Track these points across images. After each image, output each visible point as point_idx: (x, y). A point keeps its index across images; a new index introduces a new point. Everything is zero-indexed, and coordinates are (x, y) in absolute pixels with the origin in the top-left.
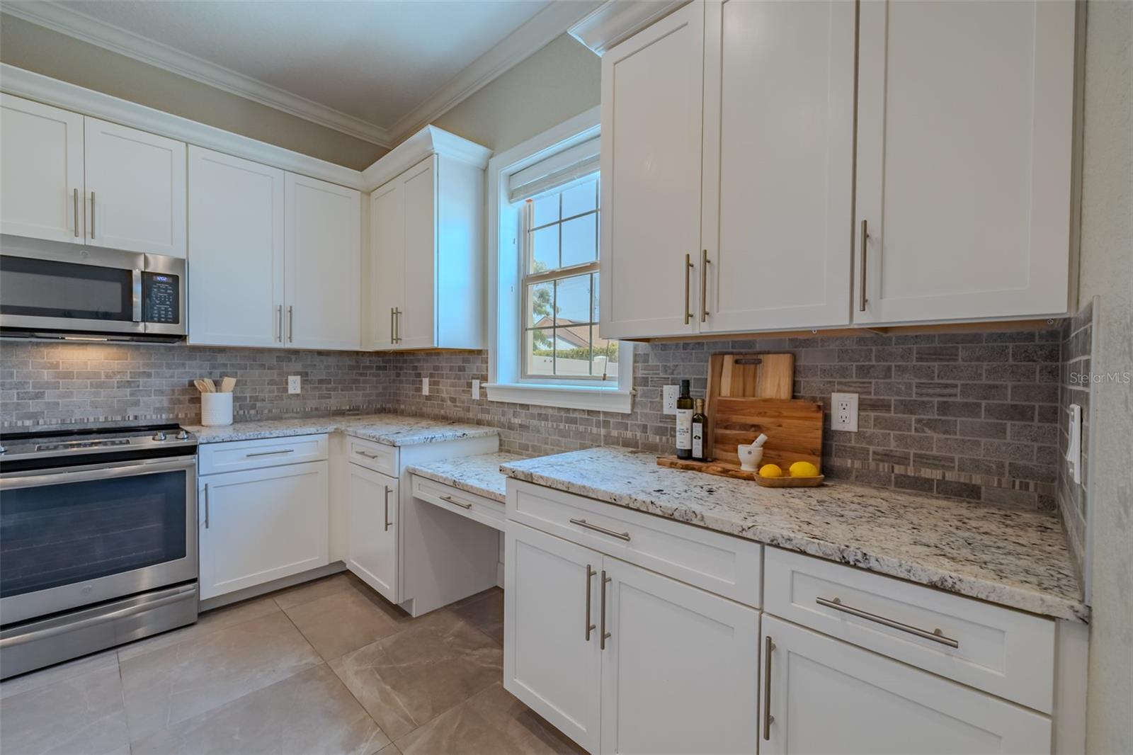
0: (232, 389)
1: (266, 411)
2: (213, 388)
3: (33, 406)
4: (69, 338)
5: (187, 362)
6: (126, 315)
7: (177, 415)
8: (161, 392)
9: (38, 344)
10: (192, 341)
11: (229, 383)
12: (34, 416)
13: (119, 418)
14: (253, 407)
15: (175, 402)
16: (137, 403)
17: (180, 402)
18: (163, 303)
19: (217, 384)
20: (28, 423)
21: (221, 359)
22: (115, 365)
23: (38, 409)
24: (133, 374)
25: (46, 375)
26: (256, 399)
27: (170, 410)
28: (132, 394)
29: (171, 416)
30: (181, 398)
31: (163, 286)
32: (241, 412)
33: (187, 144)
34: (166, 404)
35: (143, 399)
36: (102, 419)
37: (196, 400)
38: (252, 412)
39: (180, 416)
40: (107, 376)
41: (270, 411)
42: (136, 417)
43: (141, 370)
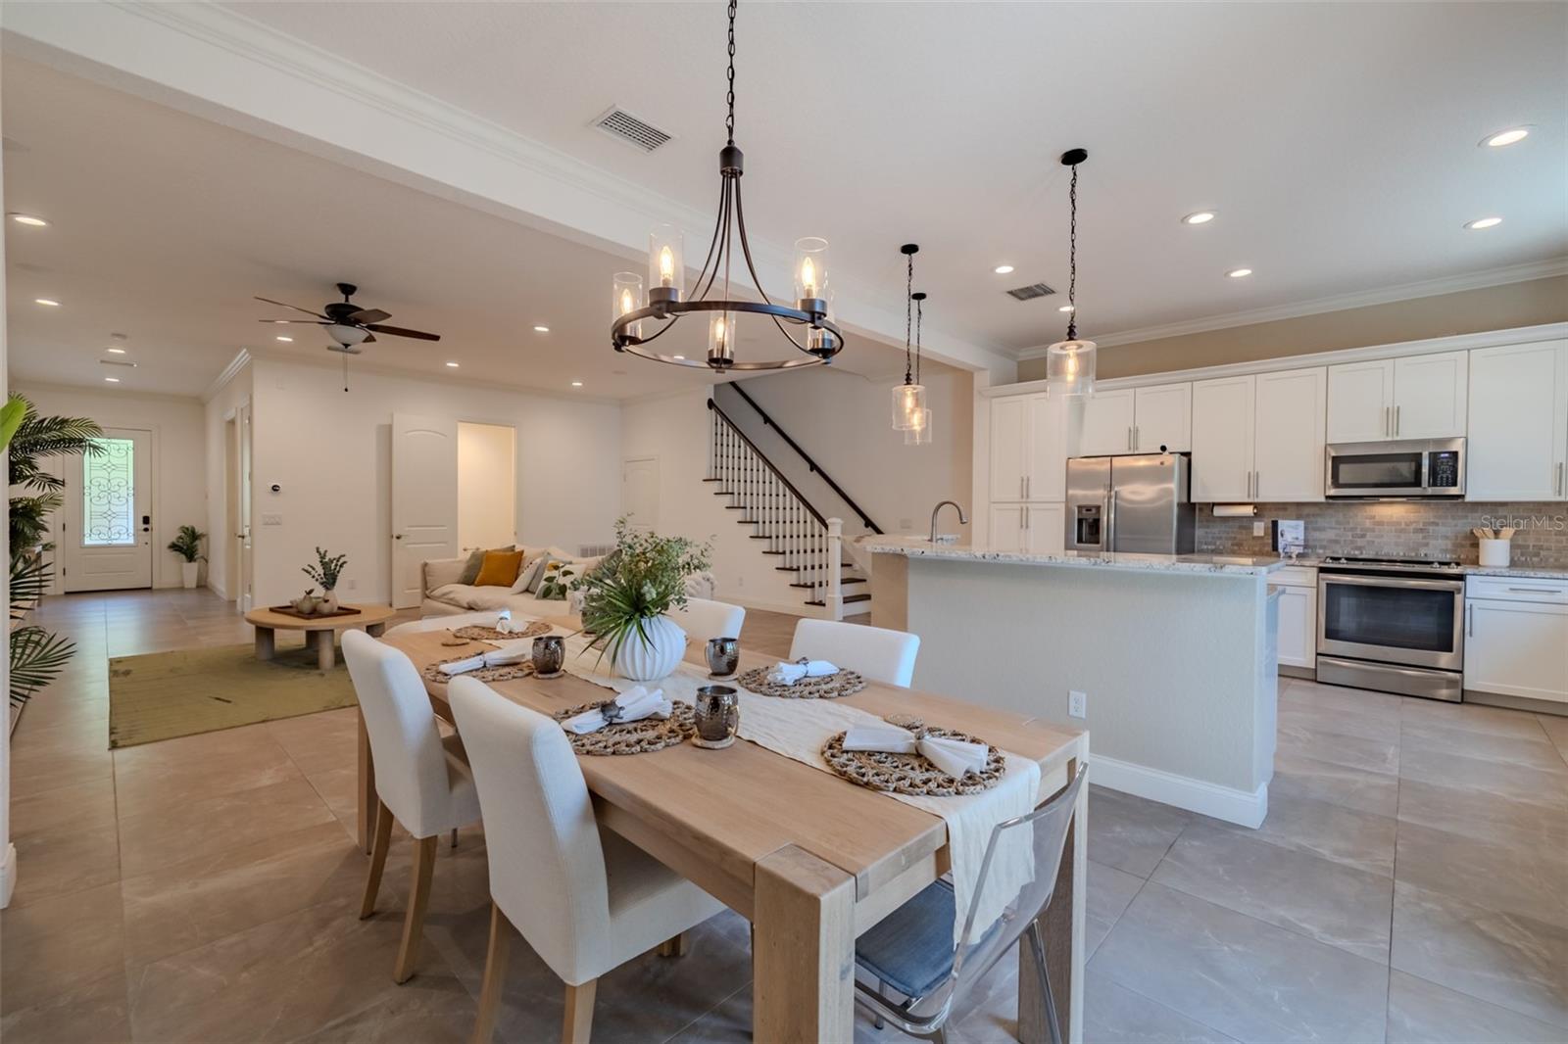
0: (1510, 537)
1: (1552, 560)
2: (1491, 534)
3: (1360, 542)
4: (1382, 500)
5: (1470, 515)
6: (1417, 483)
7: (1459, 557)
8: (1446, 538)
9: (1363, 504)
10: (1468, 499)
11: (1508, 532)
12: (1360, 548)
13: (1413, 554)
14: (1537, 555)
15: (1457, 546)
16: (1427, 545)
17: (1462, 546)
18: (1444, 472)
19: (1497, 534)
20: (1357, 552)
21: (1501, 512)
22: (1412, 516)
23: (1362, 545)
24: (1425, 524)
25: (1368, 524)
26: (1541, 548)
27: (1453, 551)
28: (1424, 538)
29: (1454, 556)
30: (1464, 542)
31: (1445, 460)
32: (1523, 559)
33: (1469, 350)
34: (1450, 547)
35: (1432, 542)
36: (1402, 554)
37: (1475, 545)
38: (1535, 559)
39: (1462, 557)
40: (1407, 525)
41: (1556, 560)
42: (1426, 555)
43: (1432, 520)
